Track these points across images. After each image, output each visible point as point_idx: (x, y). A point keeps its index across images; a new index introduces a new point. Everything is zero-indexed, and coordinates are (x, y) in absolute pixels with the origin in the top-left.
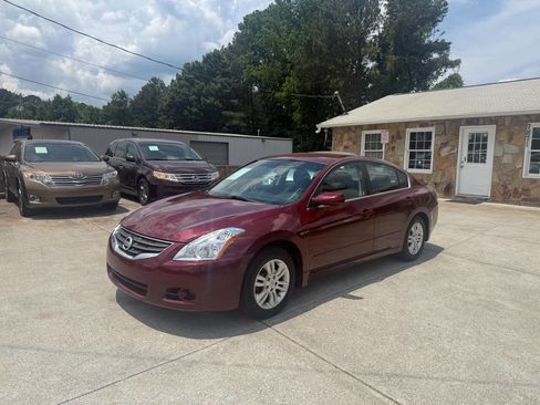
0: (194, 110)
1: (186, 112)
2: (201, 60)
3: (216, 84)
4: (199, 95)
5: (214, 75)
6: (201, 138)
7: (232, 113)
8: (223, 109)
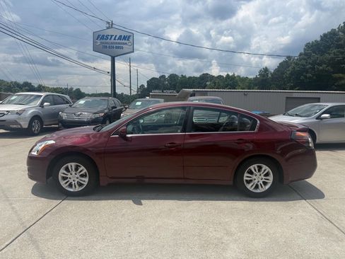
0: (309, 75)
1: (302, 77)
2: (319, 39)
3: (329, 54)
4: (314, 63)
5: (329, 47)
6: (295, 95)
7: (341, 75)
8: (334, 73)
